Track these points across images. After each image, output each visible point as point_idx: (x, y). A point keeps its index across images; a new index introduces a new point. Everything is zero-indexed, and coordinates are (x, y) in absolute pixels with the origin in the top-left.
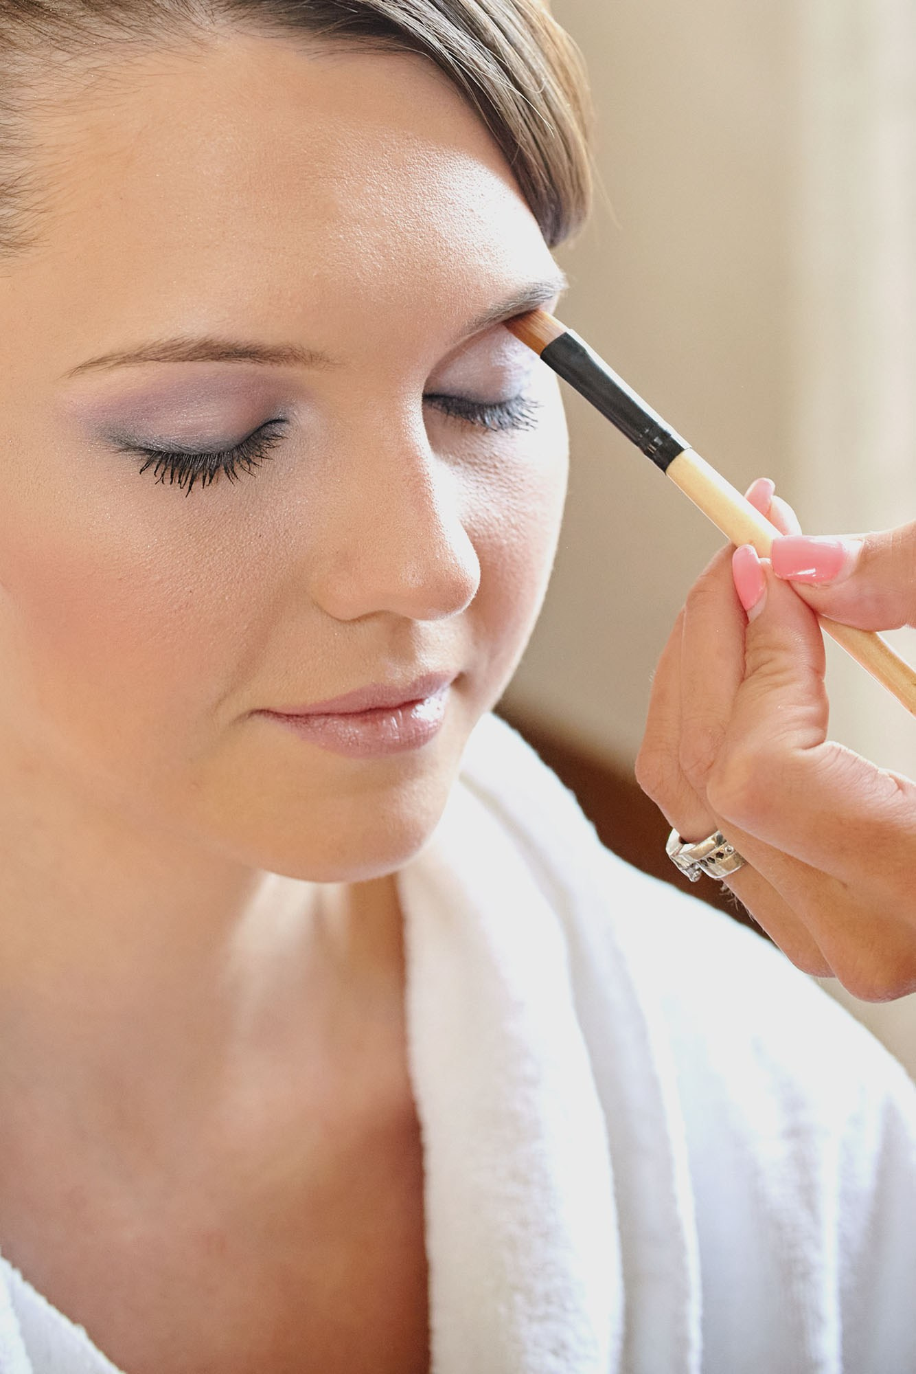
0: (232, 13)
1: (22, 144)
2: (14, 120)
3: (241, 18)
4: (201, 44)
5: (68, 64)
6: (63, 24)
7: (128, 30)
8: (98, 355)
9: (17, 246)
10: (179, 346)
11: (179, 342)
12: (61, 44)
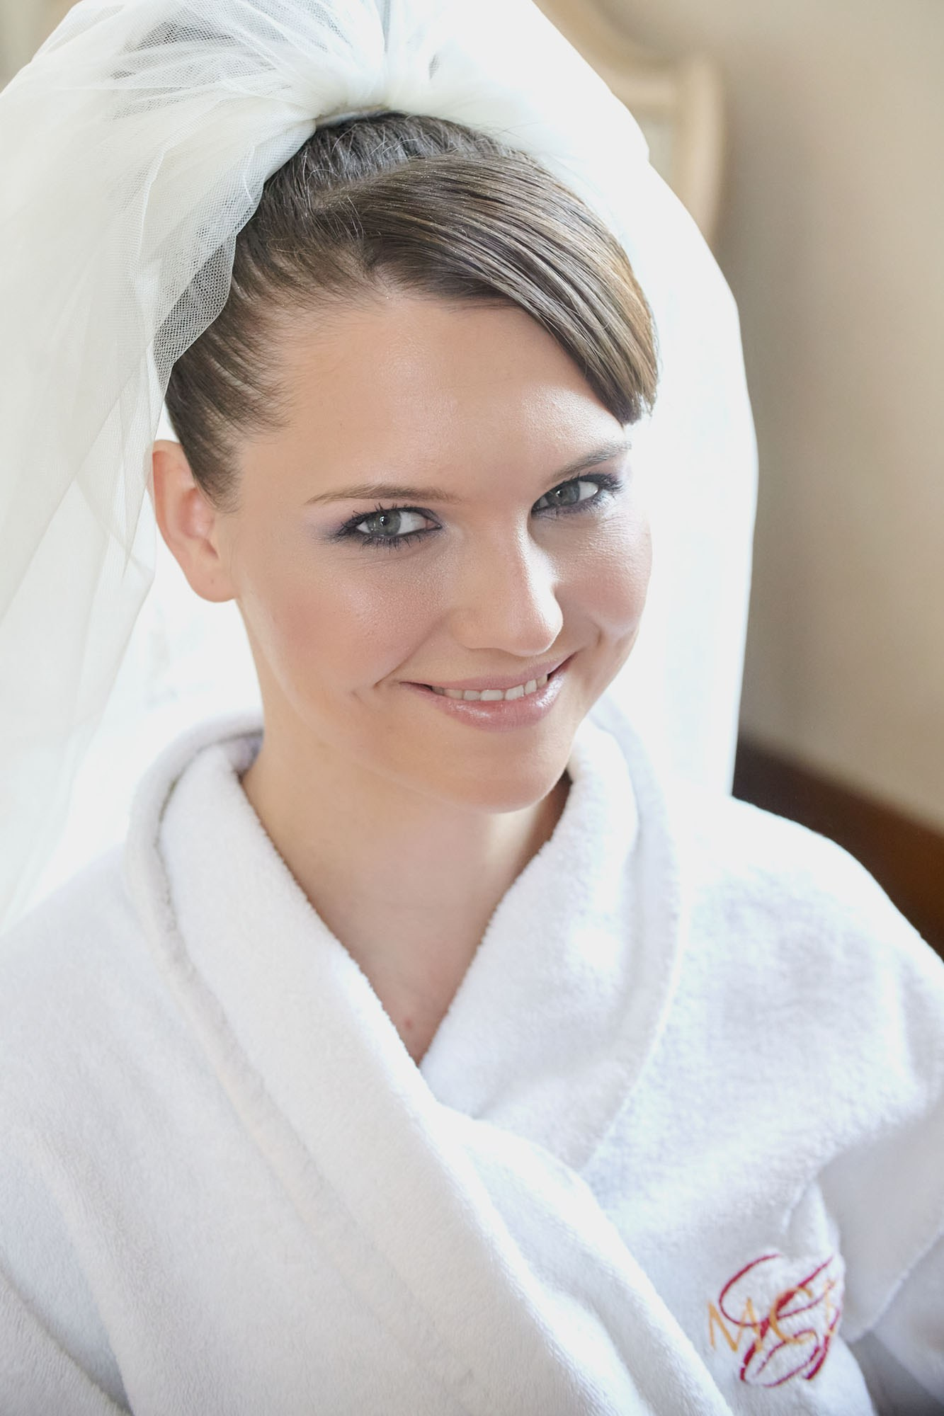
0: (402, 285)
1: (280, 363)
2: (276, 348)
3: (408, 288)
4: (379, 303)
5: (305, 315)
6: (303, 291)
7: (338, 295)
8: (323, 492)
9: (280, 425)
10: (365, 489)
11: (367, 486)
12: (301, 303)
